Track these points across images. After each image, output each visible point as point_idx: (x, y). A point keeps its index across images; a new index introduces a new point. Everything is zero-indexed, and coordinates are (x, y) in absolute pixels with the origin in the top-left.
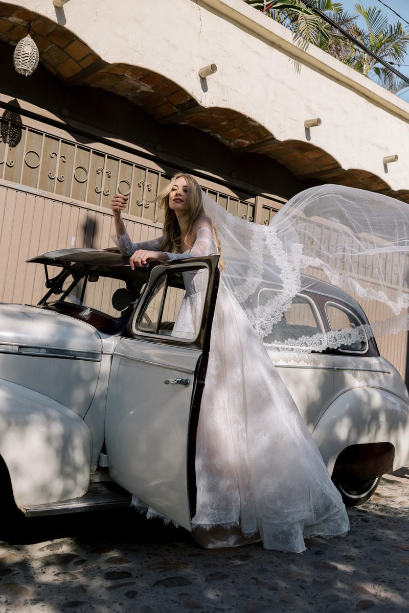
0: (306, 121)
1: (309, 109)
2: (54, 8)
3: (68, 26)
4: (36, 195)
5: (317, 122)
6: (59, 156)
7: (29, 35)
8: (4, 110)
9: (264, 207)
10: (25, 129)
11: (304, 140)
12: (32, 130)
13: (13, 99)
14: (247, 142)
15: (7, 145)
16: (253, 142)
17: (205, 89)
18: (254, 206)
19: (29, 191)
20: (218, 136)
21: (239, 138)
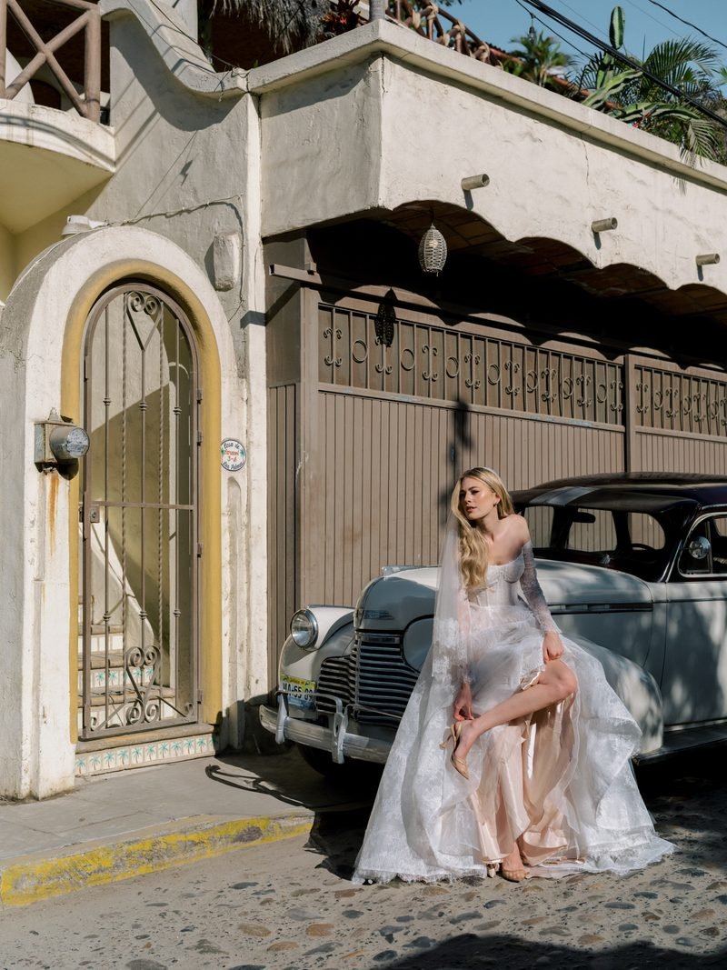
0: (698, 257)
1: (698, 238)
2: (462, 194)
3: (475, 209)
4: (415, 404)
5: (714, 259)
6: (431, 350)
7: (433, 226)
8: (378, 305)
9: (638, 367)
10: (397, 322)
11: (697, 281)
12: (406, 323)
13: (388, 289)
14: (624, 291)
15: (384, 346)
16: (633, 291)
17: (598, 245)
18: (624, 369)
19: (410, 401)
20: (585, 285)
21: (614, 286)
